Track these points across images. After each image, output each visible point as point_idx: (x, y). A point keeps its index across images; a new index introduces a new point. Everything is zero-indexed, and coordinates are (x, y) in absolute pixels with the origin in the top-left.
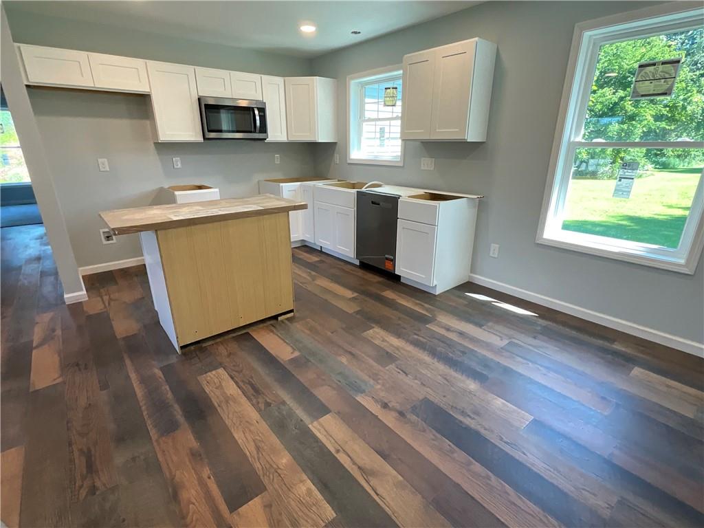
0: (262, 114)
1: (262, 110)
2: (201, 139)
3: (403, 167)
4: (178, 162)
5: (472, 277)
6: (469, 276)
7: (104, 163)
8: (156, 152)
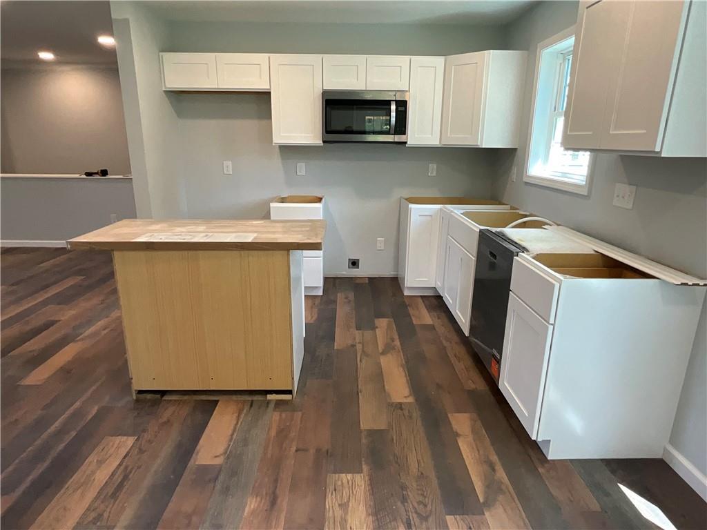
0: (400, 109)
1: (402, 105)
2: (319, 142)
3: (587, 197)
4: (302, 168)
5: (669, 452)
6: (665, 450)
7: (228, 166)
8: (279, 155)
